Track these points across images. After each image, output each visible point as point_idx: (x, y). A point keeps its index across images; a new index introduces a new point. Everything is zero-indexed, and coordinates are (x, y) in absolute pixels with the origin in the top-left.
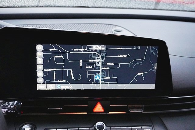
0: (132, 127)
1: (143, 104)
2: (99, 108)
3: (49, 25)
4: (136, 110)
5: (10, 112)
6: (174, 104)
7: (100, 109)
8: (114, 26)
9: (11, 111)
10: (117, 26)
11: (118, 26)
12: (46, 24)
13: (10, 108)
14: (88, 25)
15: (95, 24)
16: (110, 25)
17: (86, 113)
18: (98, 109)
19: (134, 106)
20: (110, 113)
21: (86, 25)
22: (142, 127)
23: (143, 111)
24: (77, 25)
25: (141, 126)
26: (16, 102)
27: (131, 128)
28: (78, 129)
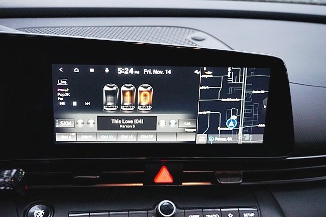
0: (222, 210)
1: (241, 170)
2: (164, 177)
4: (229, 179)
5: (3, 189)
7: (166, 178)
8: (191, 30)
9: (5, 188)
10: (196, 30)
11: (199, 31)
12: (71, 27)
13: (4, 182)
14: (146, 28)
15: (158, 26)
16: (184, 29)
17: (142, 185)
18: (163, 179)
19: (226, 173)
20: (184, 184)
21: (142, 28)
22: (240, 209)
23: (241, 181)
24: (127, 28)
25: (238, 208)
26: (15, 171)
28: (127, 212)
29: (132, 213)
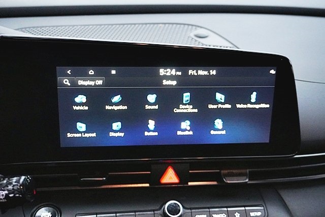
0: (229, 209)
1: (247, 169)
2: (170, 177)
3: (79, 27)
4: (235, 178)
5: (12, 197)
6: (302, 166)
7: (172, 179)
8: (194, 27)
10: (199, 27)
11: (201, 27)
12: (74, 26)
13: (13, 189)
15: (160, 24)
16: (186, 26)
17: (147, 185)
18: (169, 179)
19: (232, 172)
20: (190, 184)
22: (247, 208)
23: (247, 180)
24: (129, 26)
25: (245, 206)
27: (227, 211)
28: (134, 213)
29: (139, 214)
